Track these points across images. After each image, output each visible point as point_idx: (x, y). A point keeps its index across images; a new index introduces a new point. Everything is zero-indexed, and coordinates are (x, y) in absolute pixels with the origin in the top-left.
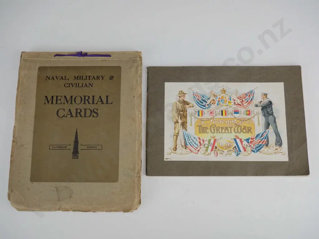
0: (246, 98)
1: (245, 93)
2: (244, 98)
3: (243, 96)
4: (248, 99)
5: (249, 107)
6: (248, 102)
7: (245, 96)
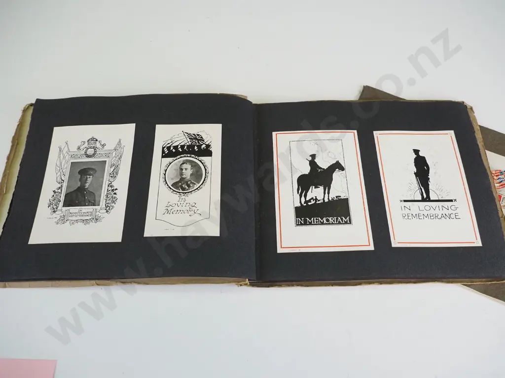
0: (500, 177)
1: (500, 170)
2: (496, 176)
3: (496, 173)
4: (502, 180)
5: (501, 191)
6: (502, 183)
7: (499, 174)
